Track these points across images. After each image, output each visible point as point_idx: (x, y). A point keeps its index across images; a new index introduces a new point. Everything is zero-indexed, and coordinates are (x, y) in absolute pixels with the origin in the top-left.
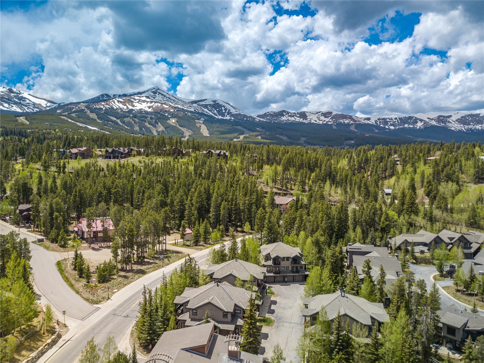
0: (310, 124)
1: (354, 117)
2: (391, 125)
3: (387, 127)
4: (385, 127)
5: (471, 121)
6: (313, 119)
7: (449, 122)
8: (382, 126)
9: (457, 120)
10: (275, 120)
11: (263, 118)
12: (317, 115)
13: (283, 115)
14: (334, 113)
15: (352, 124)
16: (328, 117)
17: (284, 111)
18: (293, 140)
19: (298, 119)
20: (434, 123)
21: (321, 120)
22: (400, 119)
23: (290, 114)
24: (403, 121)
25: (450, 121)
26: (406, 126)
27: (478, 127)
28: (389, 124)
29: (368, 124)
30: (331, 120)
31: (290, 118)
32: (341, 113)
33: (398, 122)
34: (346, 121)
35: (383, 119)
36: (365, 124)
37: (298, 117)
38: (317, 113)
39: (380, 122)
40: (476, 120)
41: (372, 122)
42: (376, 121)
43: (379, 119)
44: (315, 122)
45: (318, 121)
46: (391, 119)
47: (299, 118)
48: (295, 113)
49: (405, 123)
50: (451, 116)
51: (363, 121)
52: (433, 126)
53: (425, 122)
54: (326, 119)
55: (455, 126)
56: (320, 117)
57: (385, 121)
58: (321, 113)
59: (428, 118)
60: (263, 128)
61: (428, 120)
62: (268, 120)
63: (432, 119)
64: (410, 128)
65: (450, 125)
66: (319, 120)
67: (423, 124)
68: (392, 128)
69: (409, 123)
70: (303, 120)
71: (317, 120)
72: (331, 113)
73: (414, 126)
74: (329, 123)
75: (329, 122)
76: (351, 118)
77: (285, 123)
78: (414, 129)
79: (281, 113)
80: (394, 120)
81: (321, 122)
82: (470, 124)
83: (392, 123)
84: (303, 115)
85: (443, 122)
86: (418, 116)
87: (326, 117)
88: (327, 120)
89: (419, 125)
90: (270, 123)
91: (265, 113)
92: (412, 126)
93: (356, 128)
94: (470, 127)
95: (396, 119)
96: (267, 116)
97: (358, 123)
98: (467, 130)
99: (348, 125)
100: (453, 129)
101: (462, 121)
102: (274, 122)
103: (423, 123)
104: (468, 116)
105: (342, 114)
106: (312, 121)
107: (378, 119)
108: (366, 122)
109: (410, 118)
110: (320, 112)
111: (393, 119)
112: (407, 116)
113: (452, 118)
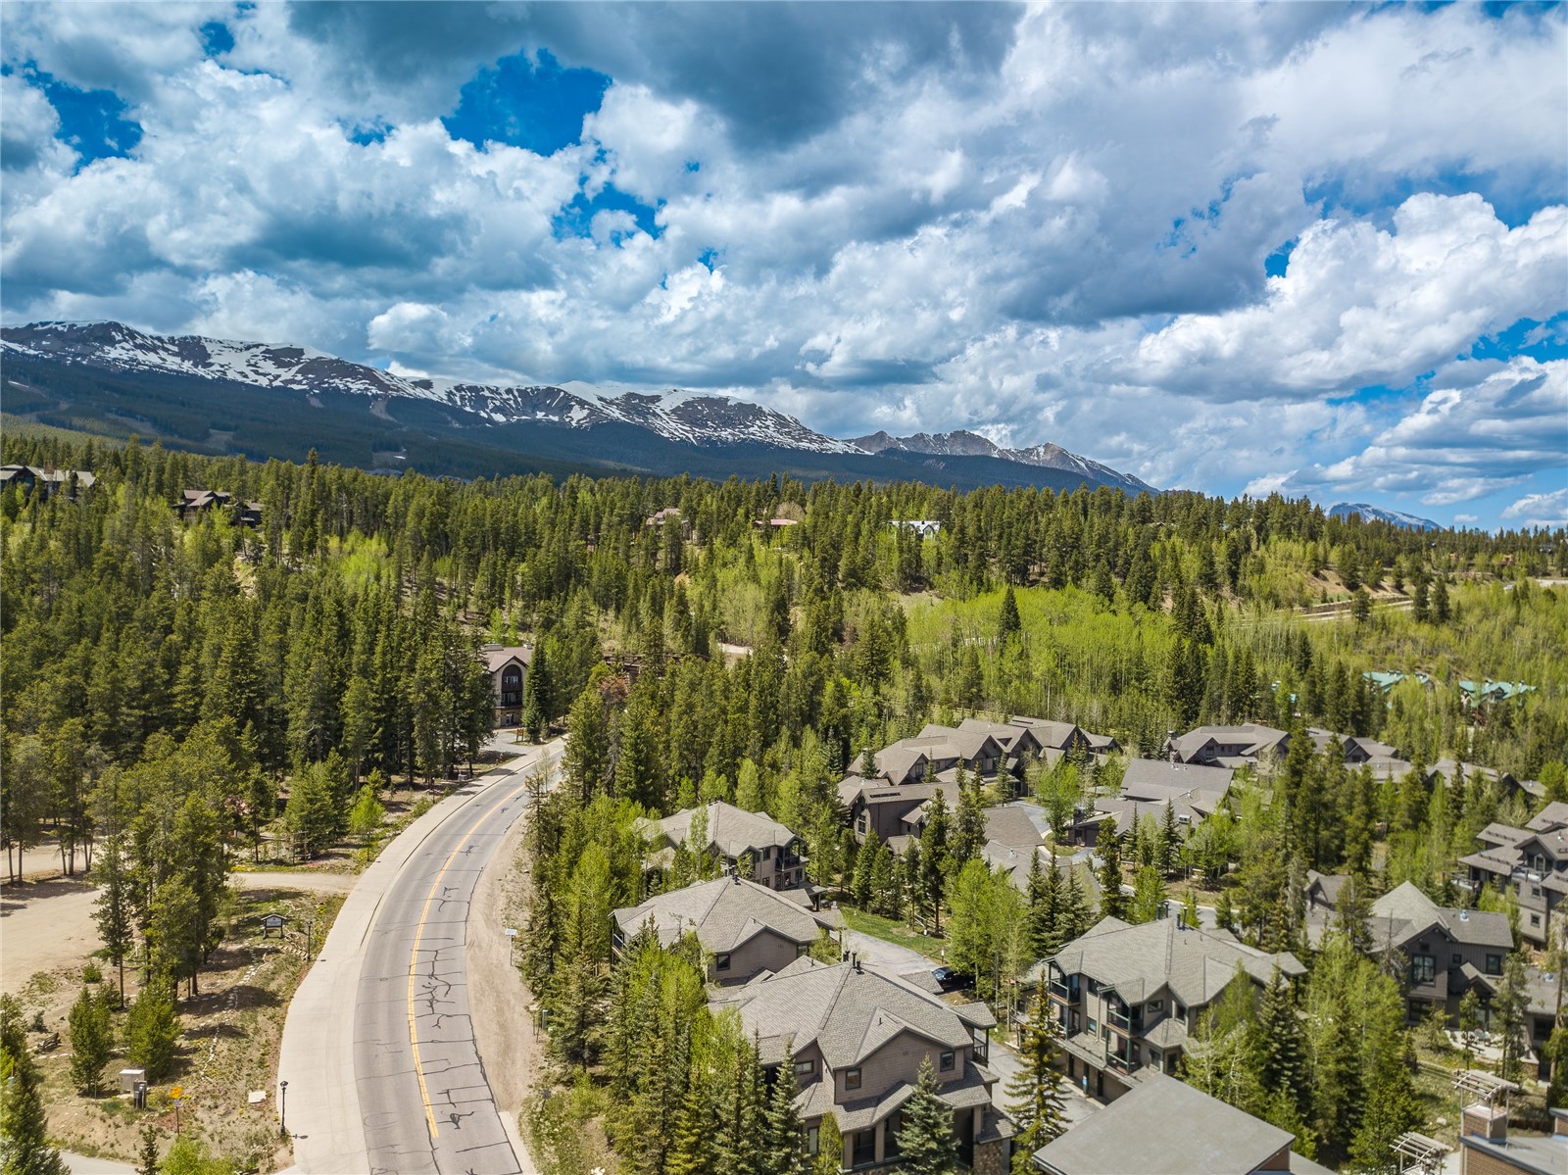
0: (222, 382)
1: (379, 374)
2: (496, 410)
3: (483, 414)
4: (477, 415)
5: (709, 417)
6: (236, 366)
7: (655, 414)
8: (468, 409)
9: (673, 411)
10: (77, 355)
11: (21, 342)
12: (247, 355)
13: (112, 342)
14: (311, 354)
15: (375, 397)
16: (289, 365)
17: (117, 327)
18: (181, 436)
19: (173, 363)
20: (616, 413)
21: (265, 375)
22: (523, 393)
23: (139, 341)
24: (532, 399)
25: (658, 411)
26: (540, 415)
27: (726, 434)
28: (491, 406)
29: (427, 401)
30: (299, 377)
31: (140, 355)
32: (334, 358)
33: (516, 401)
34: (356, 386)
35: (471, 389)
36: (418, 401)
37: (175, 354)
38: (248, 348)
39: (462, 398)
40: (720, 417)
41: (438, 394)
42: (450, 394)
43: (459, 388)
44: (240, 379)
45: (253, 377)
46: (496, 391)
47: (178, 360)
48: (159, 339)
49: (535, 408)
50: (658, 398)
51: (412, 391)
52: (614, 424)
53: (593, 410)
54: (281, 371)
55: (671, 428)
56: (261, 363)
57: (477, 395)
58: (263, 349)
59: (601, 399)
60: (37, 380)
61: (598, 404)
62: (47, 352)
63: (611, 403)
64: (553, 422)
65: (658, 423)
66: (257, 373)
67: (588, 416)
68: (499, 418)
69: (548, 410)
70: (196, 365)
71: (248, 371)
72: (300, 352)
73: (561, 418)
74: (295, 387)
75: (293, 381)
76: (369, 375)
77: (125, 372)
78: (563, 429)
79: (105, 333)
80: (505, 396)
81: (264, 382)
82: (707, 426)
83: (498, 403)
84: (194, 349)
85: (639, 414)
86: (573, 388)
87: (280, 364)
88: (286, 374)
89: (577, 415)
90: (58, 362)
91: (31, 326)
92: (556, 419)
93: (389, 410)
94: (708, 432)
95: (509, 391)
96: (42, 335)
97: (395, 394)
98: (701, 440)
99: (363, 398)
100: (666, 435)
101: (687, 413)
102: (74, 362)
103: (586, 412)
104: (701, 400)
105: (337, 361)
106: (231, 375)
107: (456, 388)
108: (421, 393)
109: (551, 392)
110: (257, 346)
111: (502, 391)
112: (542, 386)
113: (662, 404)
